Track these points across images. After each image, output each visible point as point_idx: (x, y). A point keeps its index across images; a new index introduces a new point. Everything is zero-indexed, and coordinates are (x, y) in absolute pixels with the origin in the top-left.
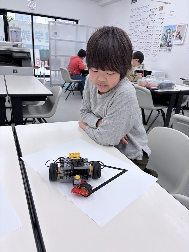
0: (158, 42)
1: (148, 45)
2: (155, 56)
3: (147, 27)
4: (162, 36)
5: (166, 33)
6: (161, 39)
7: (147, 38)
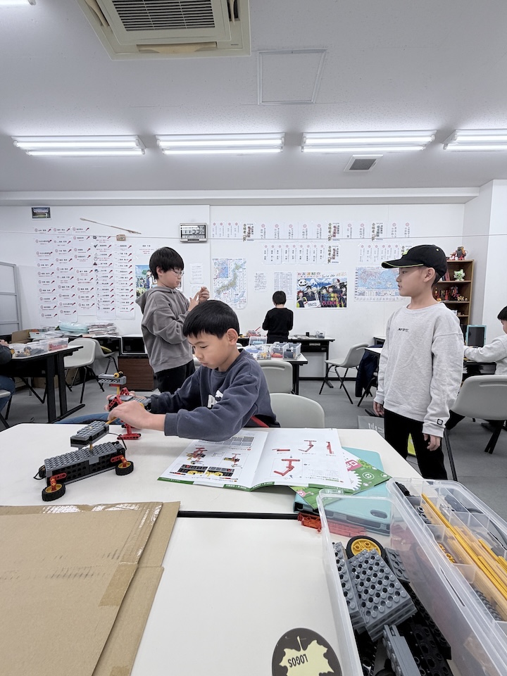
0: (130, 288)
1: (106, 294)
2: (129, 310)
3: (95, 264)
4: (136, 280)
5: (144, 277)
6: (135, 285)
7: (100, 282)
